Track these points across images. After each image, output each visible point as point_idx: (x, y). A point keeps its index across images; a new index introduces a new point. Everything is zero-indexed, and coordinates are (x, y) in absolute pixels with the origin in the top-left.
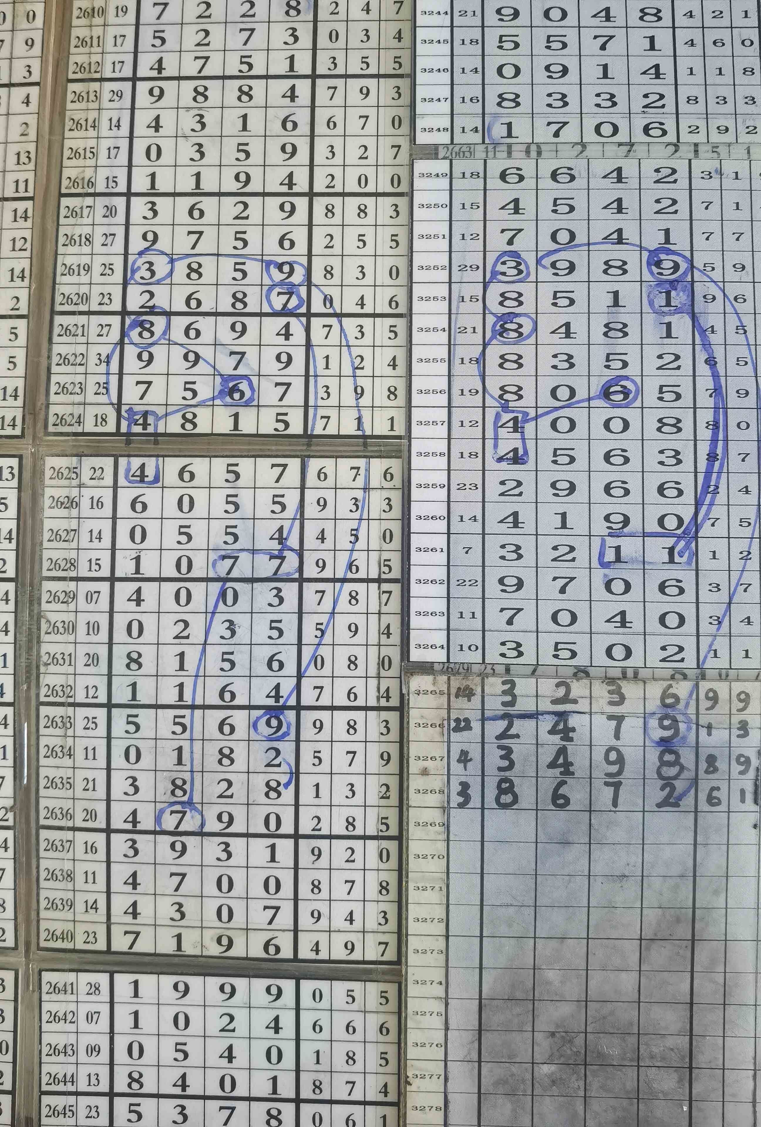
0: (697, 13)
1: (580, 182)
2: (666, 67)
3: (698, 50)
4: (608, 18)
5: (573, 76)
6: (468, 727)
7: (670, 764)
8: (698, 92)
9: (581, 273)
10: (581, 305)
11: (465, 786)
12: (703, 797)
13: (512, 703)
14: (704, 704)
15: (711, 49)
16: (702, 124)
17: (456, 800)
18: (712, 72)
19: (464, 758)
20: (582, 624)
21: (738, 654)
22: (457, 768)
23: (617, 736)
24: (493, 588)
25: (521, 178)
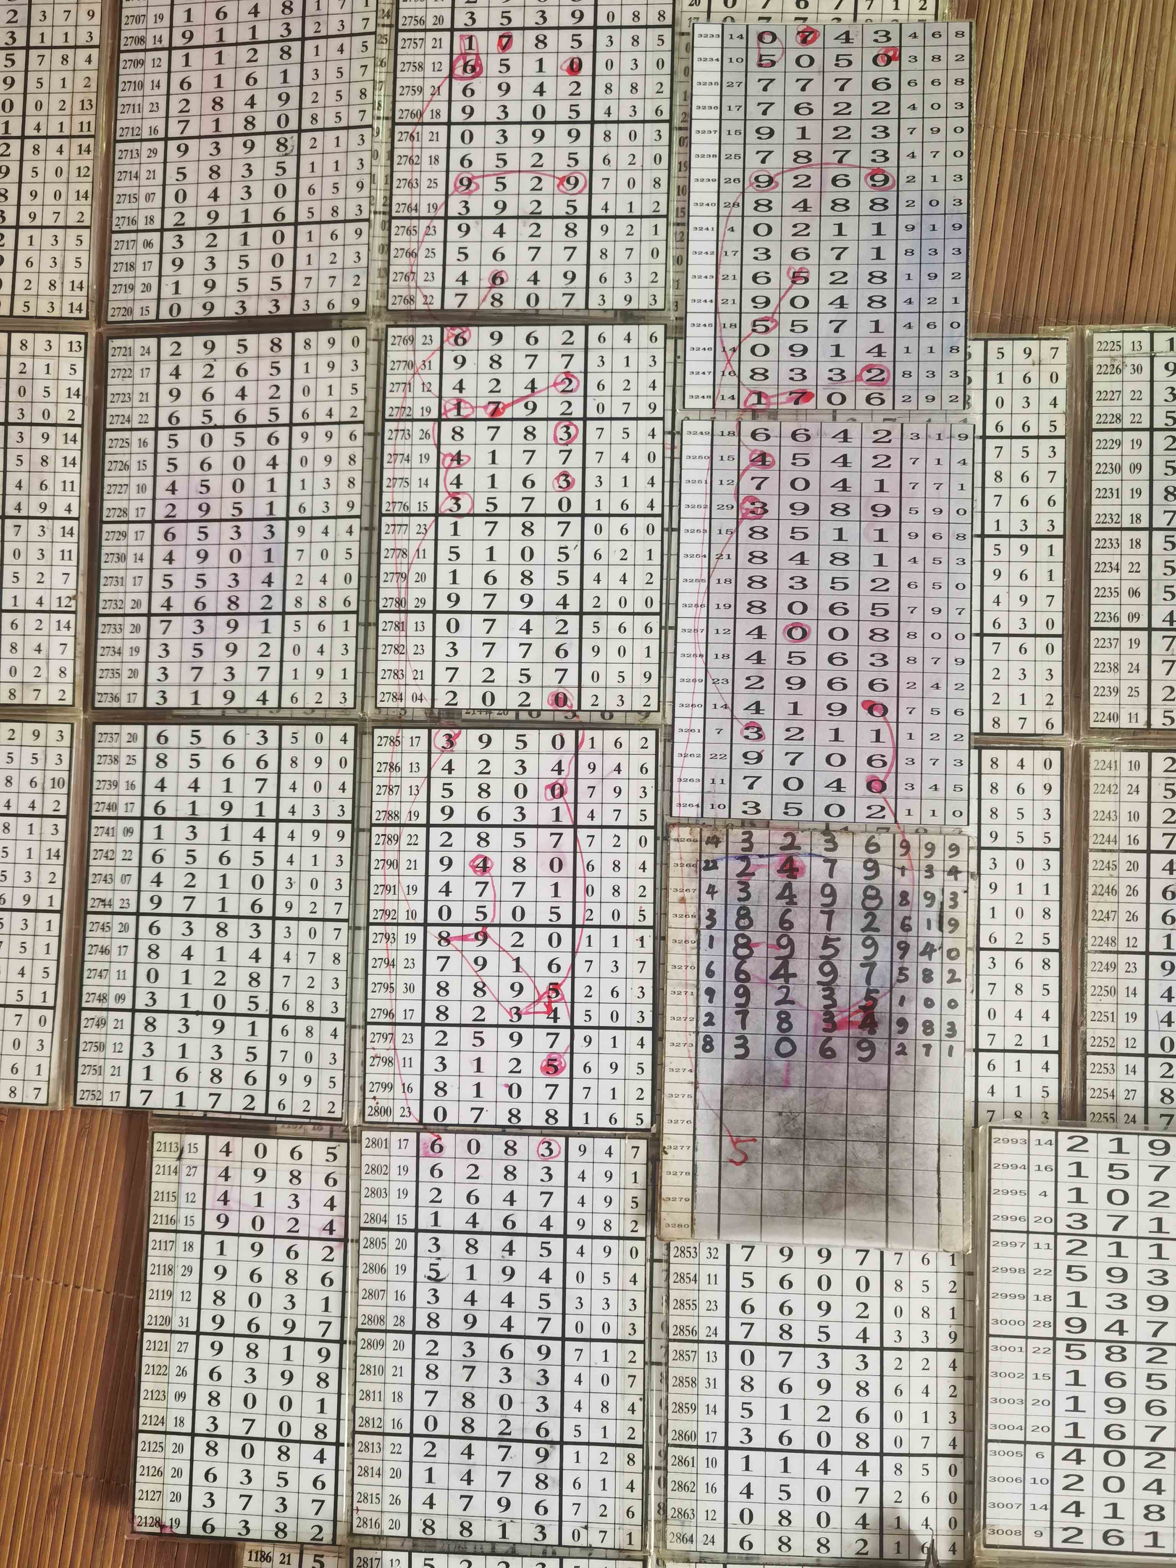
0: (915, 300)
1: (815, 441)
2: (887, 348)
3: (914, 332)
4: (842, 305)
5: (811, 355)
6: (715, 867)
7: (872, 898)
8: (912, 367)
9: (813, 513)
10: (813, 539)
11: (712, 912)
12: (897, 924)
13: (750, 849)
14: (899, 851)
15: (925, 331)
16: (913, 394)
17: (705, 922)
18: (924, 349)
19: (712, 891)
20: (807, 788)
21: (926, 814)
22: (705, 897)
23: (831, 875)
24: (738, 760)
25: (768, 437)
